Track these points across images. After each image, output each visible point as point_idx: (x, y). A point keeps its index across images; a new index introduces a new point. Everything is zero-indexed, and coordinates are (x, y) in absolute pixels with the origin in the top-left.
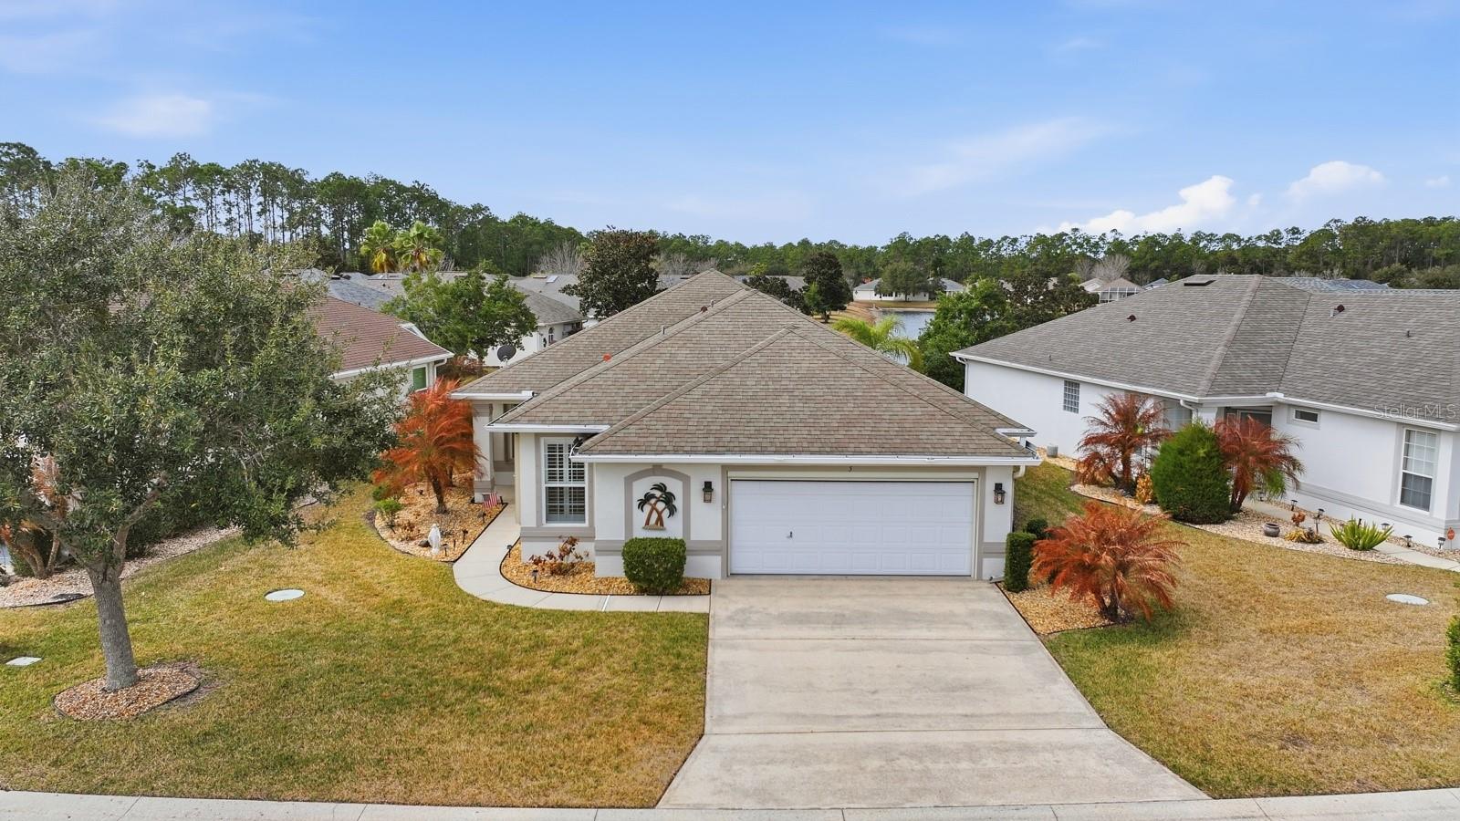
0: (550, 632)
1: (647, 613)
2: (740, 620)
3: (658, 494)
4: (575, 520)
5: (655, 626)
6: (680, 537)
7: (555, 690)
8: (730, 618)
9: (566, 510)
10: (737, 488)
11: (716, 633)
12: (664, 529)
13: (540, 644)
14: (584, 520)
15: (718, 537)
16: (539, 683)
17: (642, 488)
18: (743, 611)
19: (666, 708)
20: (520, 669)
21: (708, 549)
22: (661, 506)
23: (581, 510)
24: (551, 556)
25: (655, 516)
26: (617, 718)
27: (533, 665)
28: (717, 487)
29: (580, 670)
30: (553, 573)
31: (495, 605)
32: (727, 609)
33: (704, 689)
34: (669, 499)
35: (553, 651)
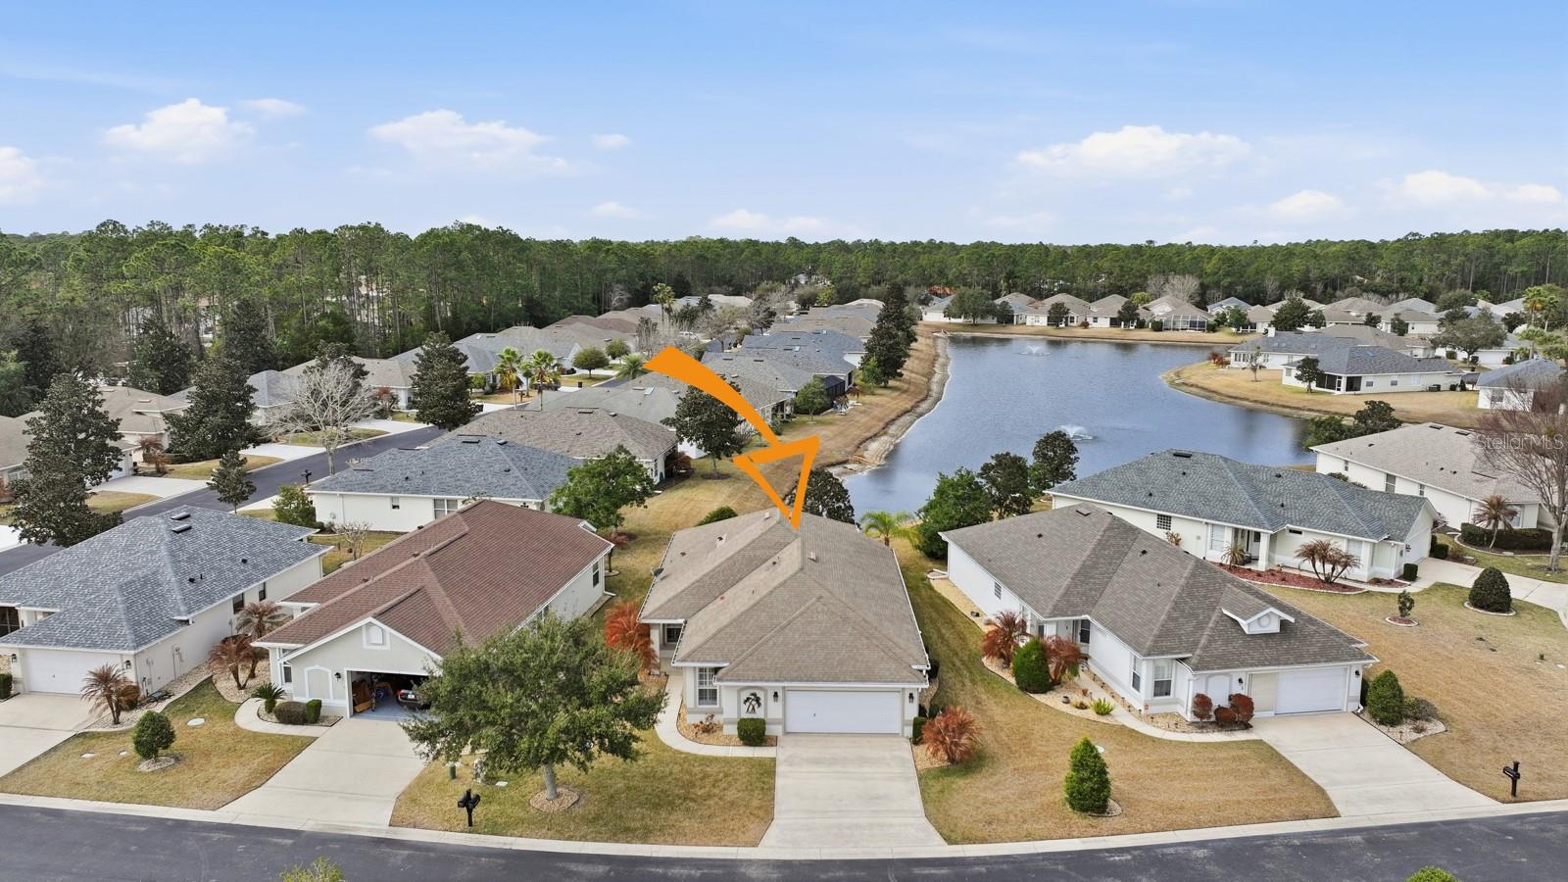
0: (708, 769)
1: (749, 758)
2: (790, 762)
3: (753, 697)
4: (712, 705)
5: (753, 766)
6: (762, 717)
7: (716, 799)
8: (785, 761)
9: (708, 699)
10: (790, 695)
11: (780, 769)
12: (756, 715)
13: (706, 776)
14: (716, 704)
15: (781, 716)
16: (709, 796)
17: (745, 695)
18: (791, 755)
19: (760, 808)
20: (700, 789)
21: (776, 722)
22: (754, 703)
23: (715, 698)
24: (701, 723)
25: (751, 708)
26: (741, 812)
27: (705, 787)
28: (780, 694)
29: (724, 789)
30: (704, 732)
31: (682, 753)
32: (784, 754)
33: (773, 799)
34: (758, 700)
35: (711, 779)
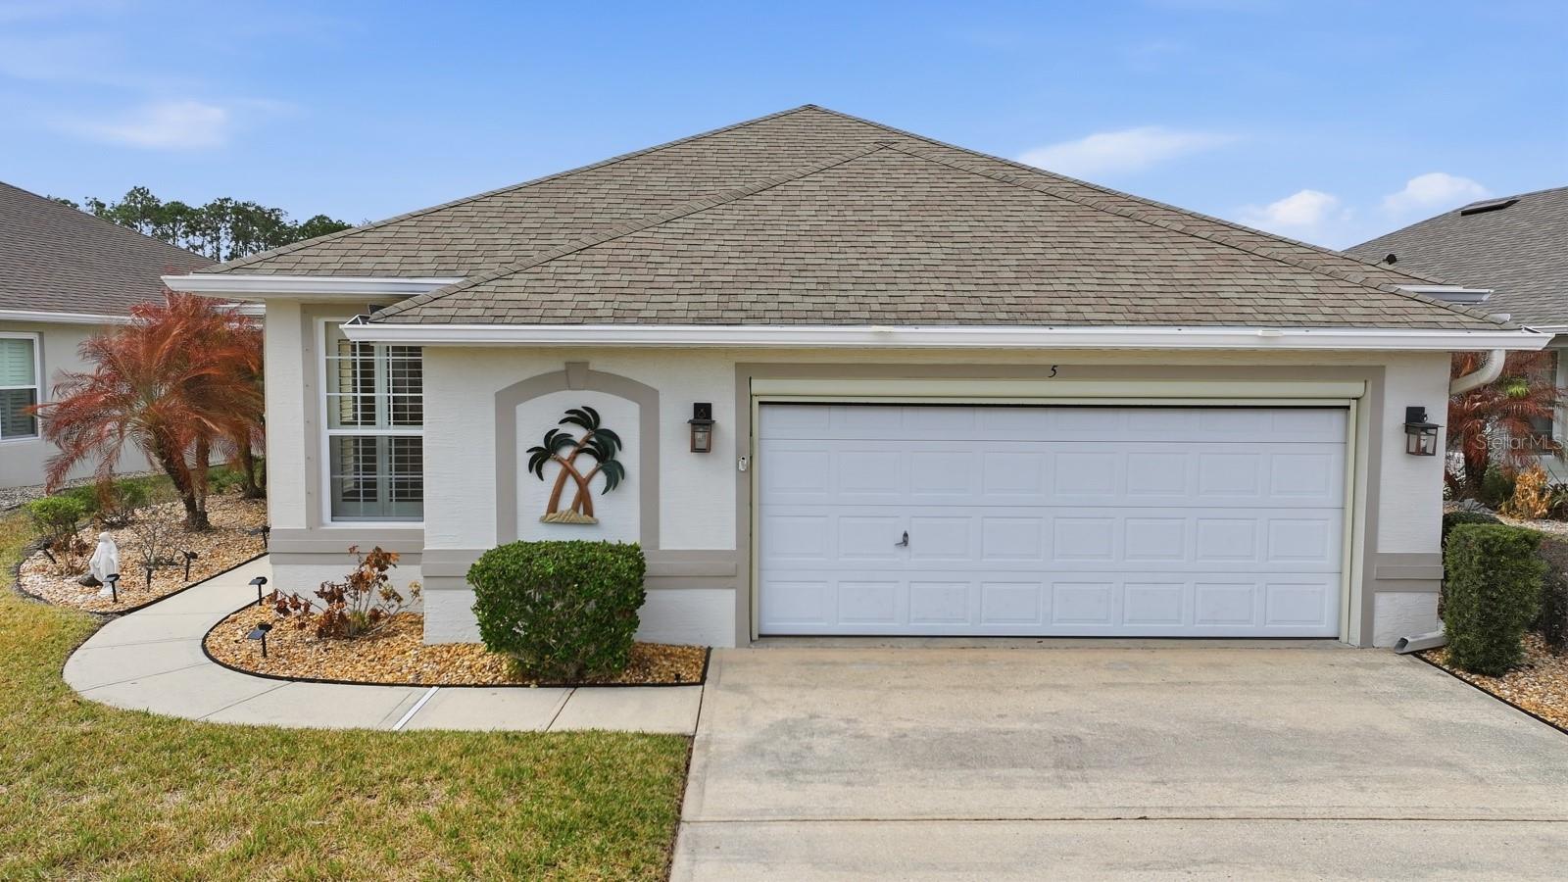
1: (513, 735)
2: (783, 756)
3: (578, 433)
4: (401, 516)
6: (631, 537)
9: (383, 491)
10: (773, 422)
12: (593, 524)
15: (725, 540)
17: (539, 418)
18: (790, 728)
21: (704, 572)
22: (586, 464)
23: (415, 488)
25: (571, 489)
28: (725, 417)
30: (323, 634)
32: (744, 722)
34: (604, 447)
